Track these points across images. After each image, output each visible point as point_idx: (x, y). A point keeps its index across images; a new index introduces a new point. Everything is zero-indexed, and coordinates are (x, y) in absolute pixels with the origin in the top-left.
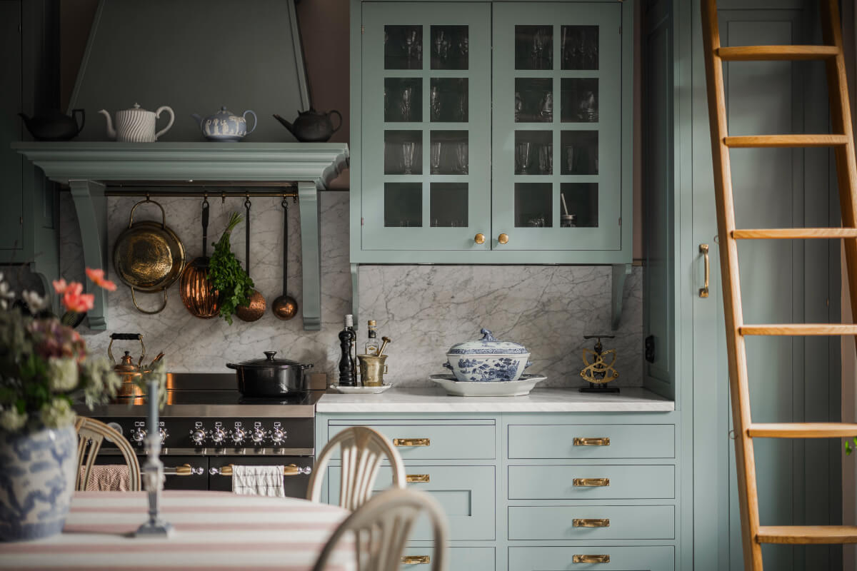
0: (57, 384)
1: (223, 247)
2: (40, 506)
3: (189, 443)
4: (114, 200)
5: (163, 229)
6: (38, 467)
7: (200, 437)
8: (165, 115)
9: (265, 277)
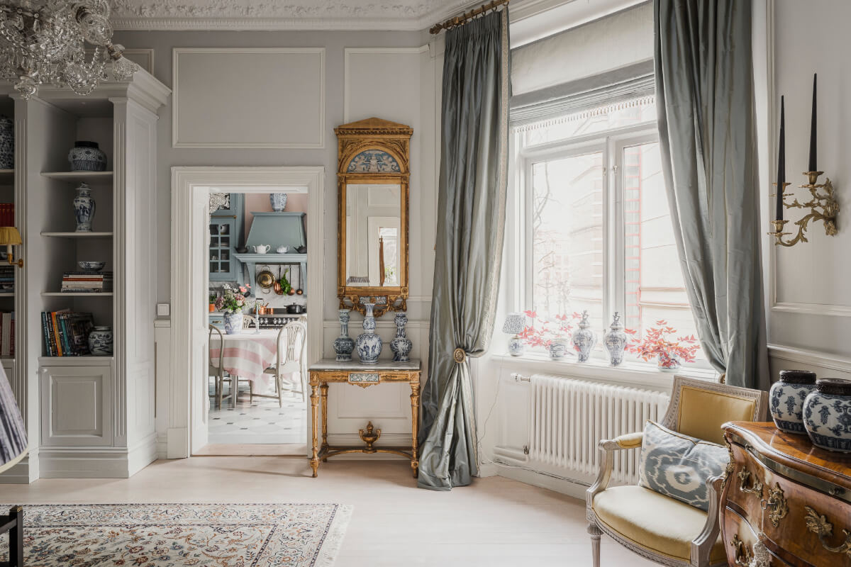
0: (238, 305)
1: (284, 278)
2: (236, 328)
3: (272, 323)
4: (257, 266)
5: (269, 273)
6: (236, 321)
7: (275, 322)
8: (268, 247)
9: (295, 285)
